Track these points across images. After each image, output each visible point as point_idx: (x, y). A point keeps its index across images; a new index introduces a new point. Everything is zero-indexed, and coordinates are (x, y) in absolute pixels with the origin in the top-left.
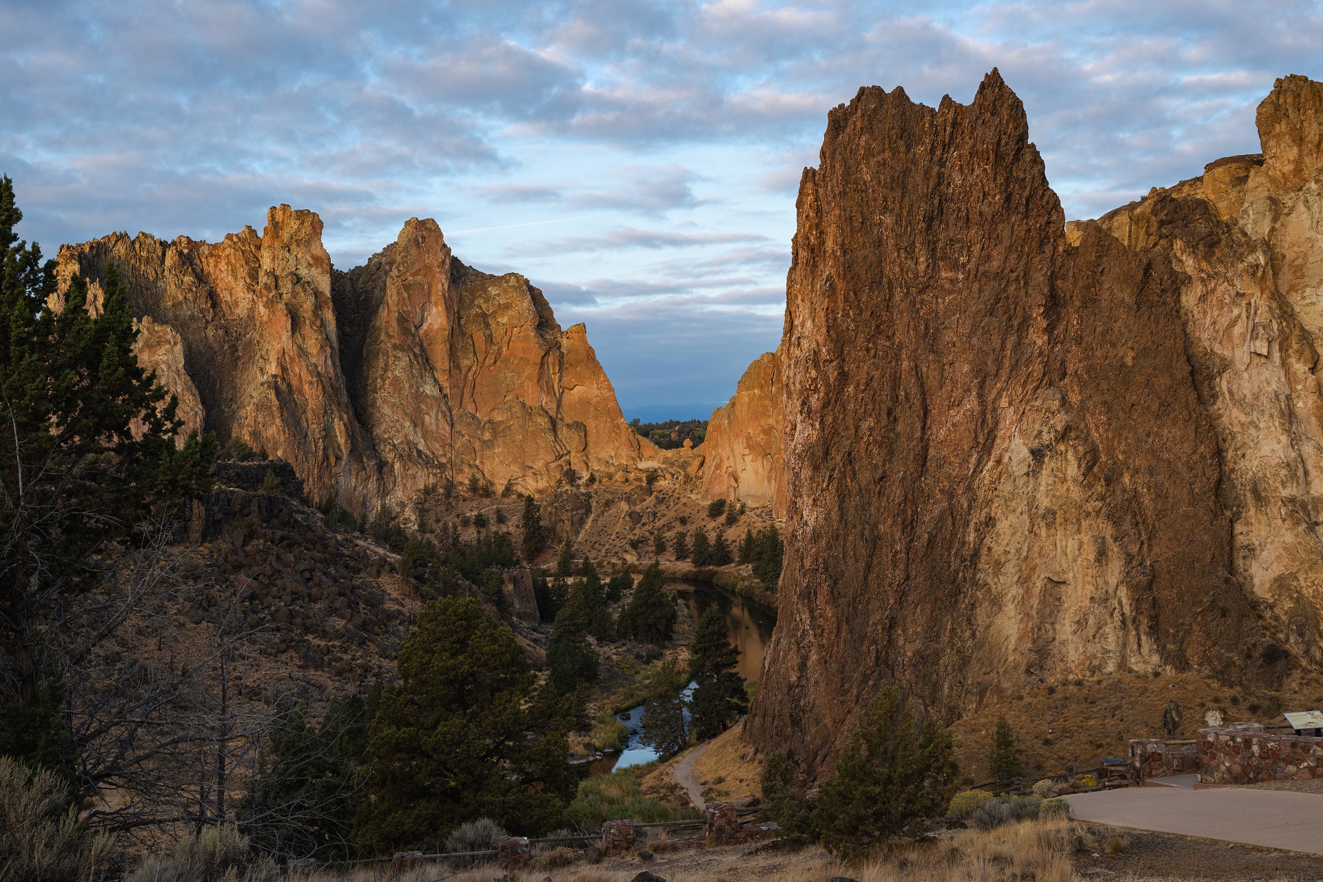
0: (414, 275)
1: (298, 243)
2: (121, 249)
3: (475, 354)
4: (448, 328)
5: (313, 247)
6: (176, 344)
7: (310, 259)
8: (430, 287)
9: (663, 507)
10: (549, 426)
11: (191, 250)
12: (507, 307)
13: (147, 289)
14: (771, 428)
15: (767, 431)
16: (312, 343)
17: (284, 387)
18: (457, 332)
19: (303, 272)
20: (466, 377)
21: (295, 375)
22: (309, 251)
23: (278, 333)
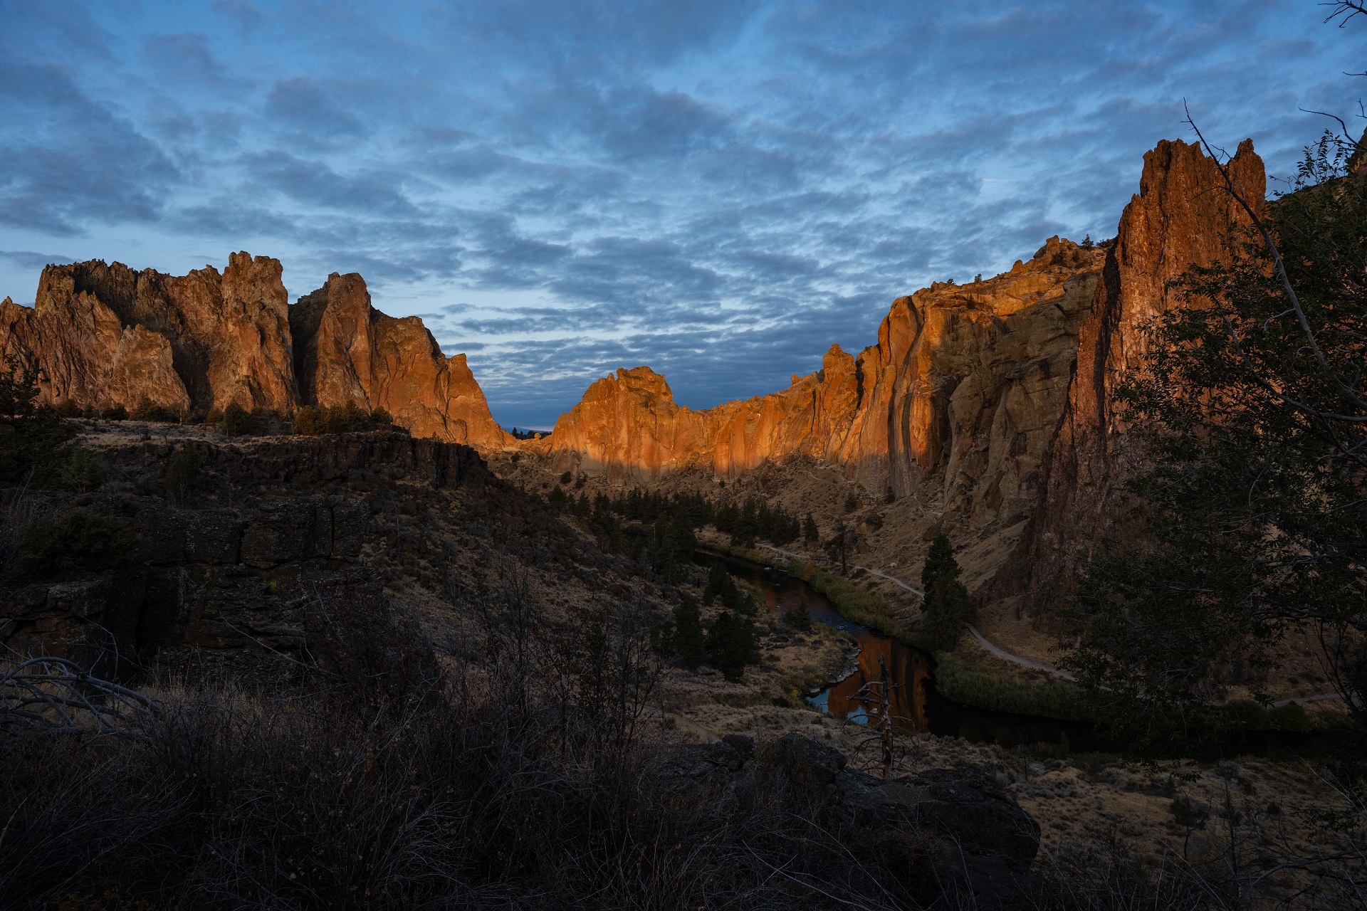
0: (345, 311)
1: (263, 280)
2: (99, 273)
3: (388, 370)
4: (370, 351)
5: (275, 284)
6: (166, 347)
7: (273, 292)
8: (357, 321)
9: (528, 477)
10: (442, 421)
11: (158, 280)
12: (411, 339)
13: (124, 306)
14: (604, 426)
15: (602, 428)
16: (277, 354)
17: (255, 385)
18: (375, 354)
19: (267, 301)
20: (382, 386)
21: (264, 377)
22: (272, 287)
23: (249, 344)
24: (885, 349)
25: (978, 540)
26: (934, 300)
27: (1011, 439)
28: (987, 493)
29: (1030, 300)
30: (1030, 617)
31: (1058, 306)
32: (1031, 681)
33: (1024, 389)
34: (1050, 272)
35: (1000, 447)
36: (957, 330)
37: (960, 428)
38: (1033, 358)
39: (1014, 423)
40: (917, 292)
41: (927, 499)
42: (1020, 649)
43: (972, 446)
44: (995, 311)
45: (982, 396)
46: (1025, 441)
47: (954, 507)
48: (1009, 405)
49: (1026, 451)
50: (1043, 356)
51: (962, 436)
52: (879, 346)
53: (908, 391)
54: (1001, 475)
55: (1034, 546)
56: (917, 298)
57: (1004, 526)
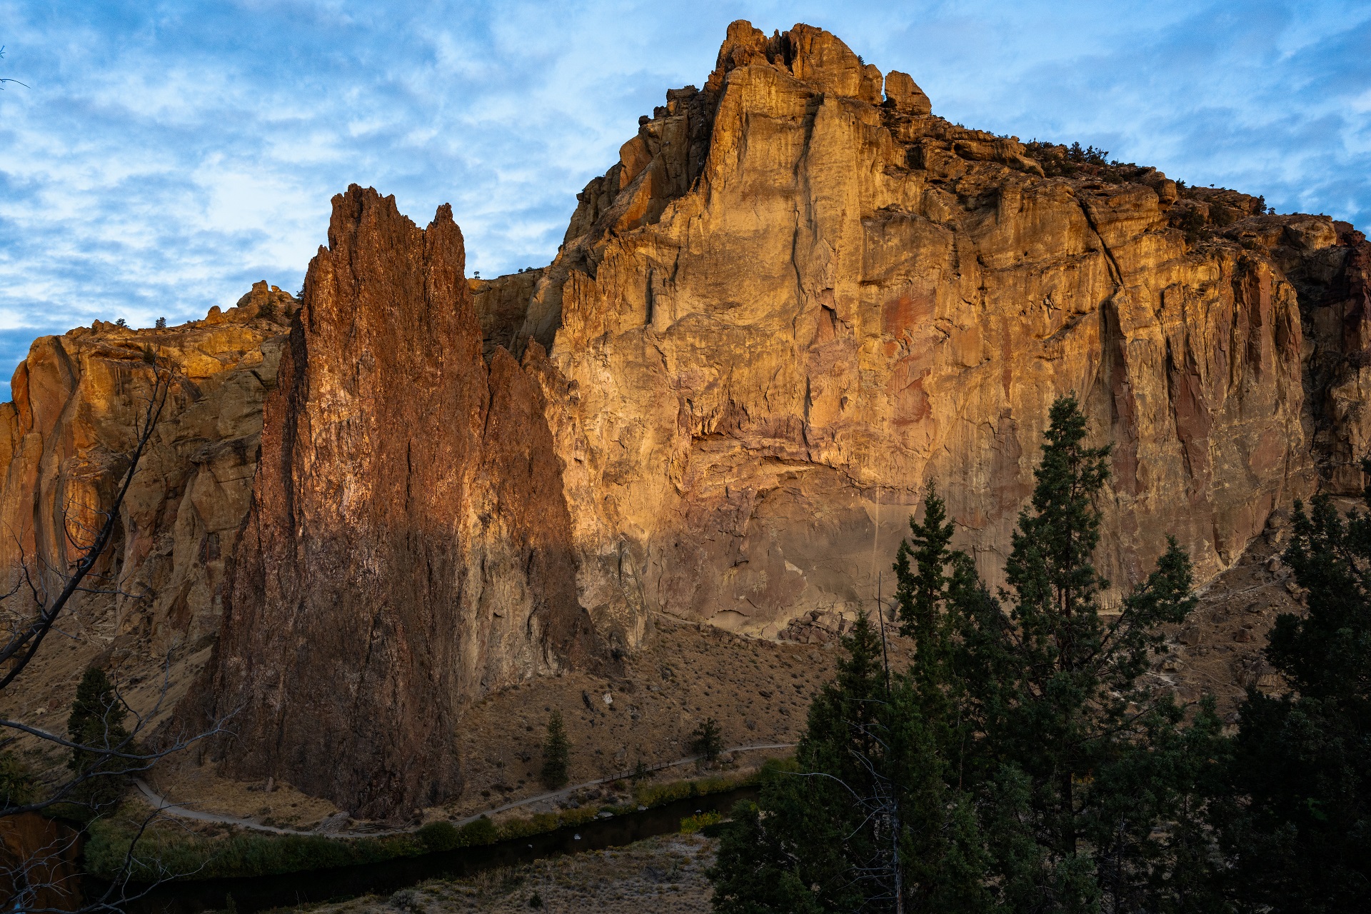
24: (23, 409)
25: (159, 671)
26: (95, 346)
27: (200, 539)
28: (171, 610)
29: (230, 361)
30: (214, 761)
31: (255, 373)
32: (209, 839)
33: (215, 476)
34: (257, 327)
35: (186, 550)
36: (129, 391)
37: (135, 525)
38: (226, 437)
39: (202, 520)
40: (71, 332)
41: (92, 620)
42: (200, 801)
43: (152, 549)
44: (184, 370)
45: (164, 483)
46: (218, 542)
47: (129, 629)
48: (195, 496)
49: (220, 555)
50: (238, 436)
51: (138, 535)
52: (13, 403)
53: (60, 472)
54: (188, 585)
55: (218, 675)
56: (67, 341)
57: (193, 651)
